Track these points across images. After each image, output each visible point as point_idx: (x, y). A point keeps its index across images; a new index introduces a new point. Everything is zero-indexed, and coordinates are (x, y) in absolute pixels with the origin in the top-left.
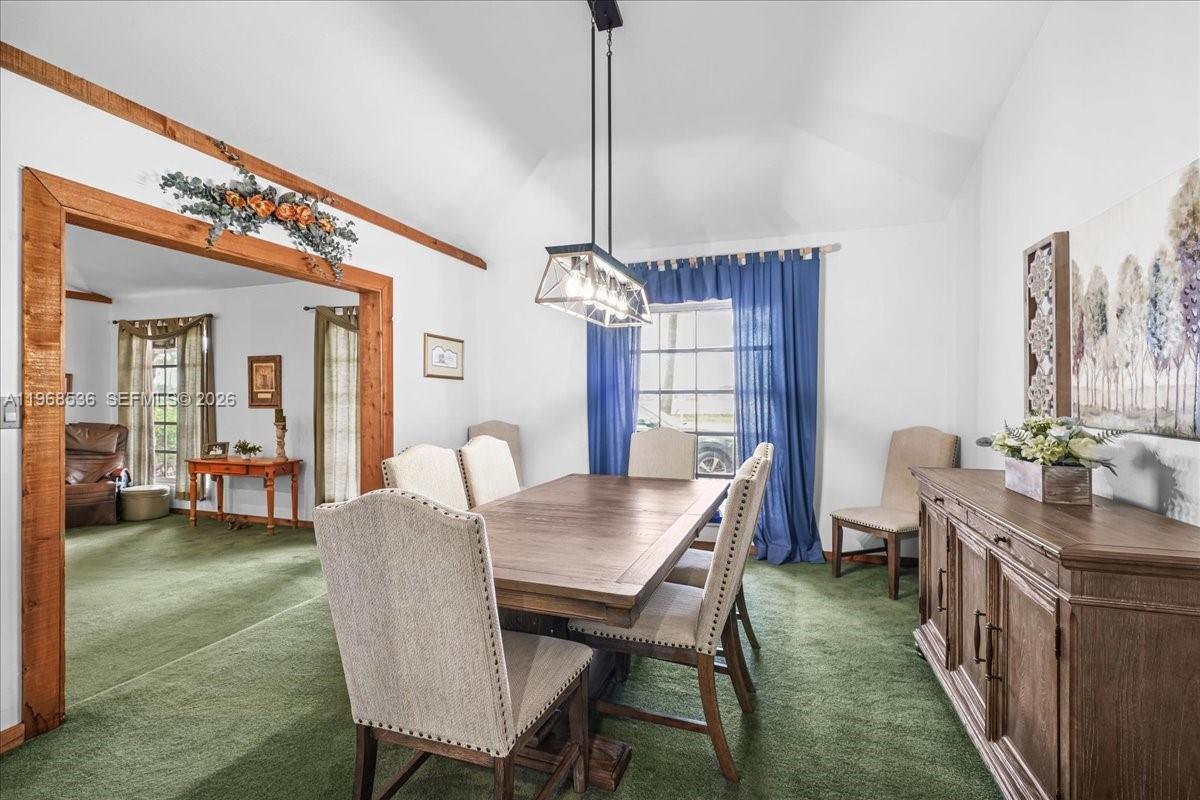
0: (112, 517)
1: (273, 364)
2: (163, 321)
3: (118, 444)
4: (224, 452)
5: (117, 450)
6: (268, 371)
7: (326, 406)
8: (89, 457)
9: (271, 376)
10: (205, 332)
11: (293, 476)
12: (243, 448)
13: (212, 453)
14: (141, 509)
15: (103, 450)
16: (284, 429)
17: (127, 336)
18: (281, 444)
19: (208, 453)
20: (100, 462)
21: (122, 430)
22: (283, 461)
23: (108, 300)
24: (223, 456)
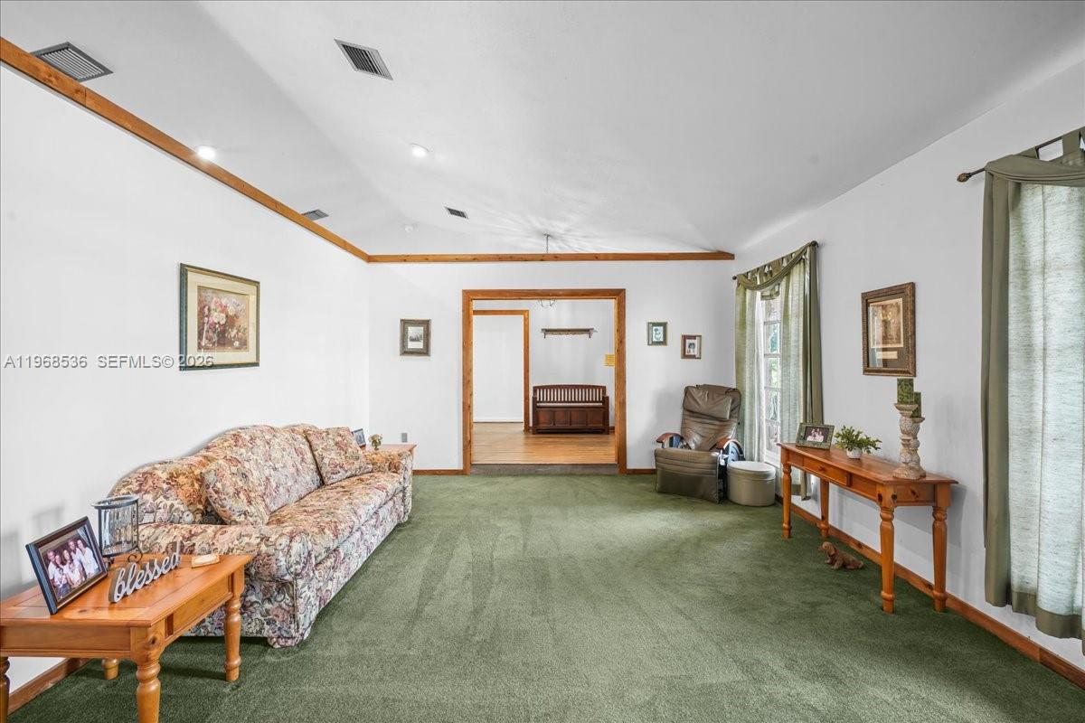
0: (715, 495)
1: (900, 301)
2: (769, 265)
3: (732, 411)
4: (825, 441)
5: (730, 416)
6: (894, 311)
7: (1013, 376)
8: (708, 421)
9: (896, 319)
10: (808, 269)
11: (936, 510)
12: (852, 440)
13: (810, 438)
14: (741, 492)
15: (719, 415)
16: (916, 416)
17: (742, 289)
18: (911, 444)
19: (805, 438)
20: (716, 427)
21: (735, 394)
22: (912, 476)
23: (730, 256)
24: (824, 446)
